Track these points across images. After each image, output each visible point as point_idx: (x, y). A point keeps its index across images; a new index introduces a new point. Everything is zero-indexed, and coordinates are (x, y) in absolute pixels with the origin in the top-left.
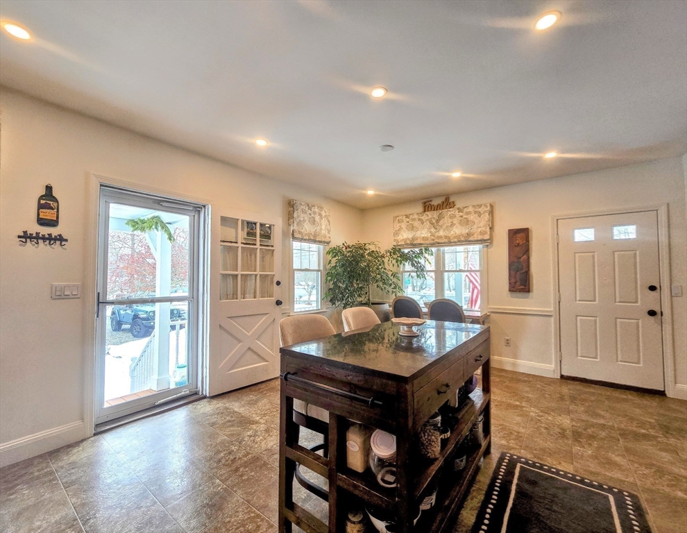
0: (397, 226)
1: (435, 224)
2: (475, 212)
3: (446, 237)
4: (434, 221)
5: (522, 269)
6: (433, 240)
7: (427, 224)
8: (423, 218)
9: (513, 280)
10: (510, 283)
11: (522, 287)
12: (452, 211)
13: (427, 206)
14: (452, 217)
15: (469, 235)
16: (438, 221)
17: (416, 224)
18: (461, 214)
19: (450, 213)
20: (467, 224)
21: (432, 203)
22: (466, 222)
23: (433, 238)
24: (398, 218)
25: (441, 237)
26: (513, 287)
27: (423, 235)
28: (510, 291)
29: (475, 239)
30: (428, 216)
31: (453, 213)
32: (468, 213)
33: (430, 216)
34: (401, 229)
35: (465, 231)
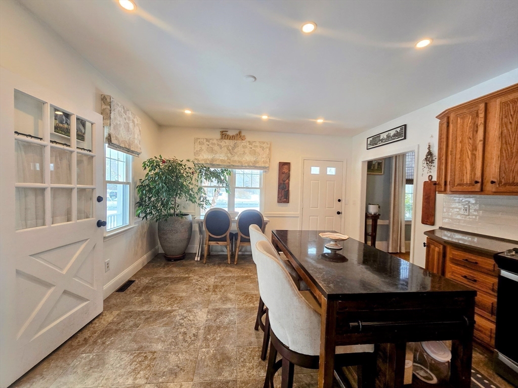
0: (198, 147)
1: (231, 151)
2: (261, 147)
3: (239, 162)
4: (230, 148)
5: (285, 188)
6: (230, 163)
7: (225, 149)
8: (221, 144)
9: (280, 195)
10: (278, 197)
11: (285, 200)
12: (244, 143)
13: (224, 135)
14: (244, 147)
15: (255, 162)
16: (234, 148)
17: (216, 148)
18: (251, 146)
19: (243, 144)
20: (255, 154)
21: (228, 133)
22: (254, 153)
23: (229, 161)
24: (199, 140)
25: (235, 161)
26: (280, 200)
27: (221, 158)
28: (278, 202)
29: (260, 165)
30: (225, 143)
31: (245, 144)
32: (256, 146)
33: (227, 144)
34: (201, 150)
35: (253, 159)
